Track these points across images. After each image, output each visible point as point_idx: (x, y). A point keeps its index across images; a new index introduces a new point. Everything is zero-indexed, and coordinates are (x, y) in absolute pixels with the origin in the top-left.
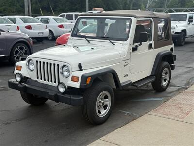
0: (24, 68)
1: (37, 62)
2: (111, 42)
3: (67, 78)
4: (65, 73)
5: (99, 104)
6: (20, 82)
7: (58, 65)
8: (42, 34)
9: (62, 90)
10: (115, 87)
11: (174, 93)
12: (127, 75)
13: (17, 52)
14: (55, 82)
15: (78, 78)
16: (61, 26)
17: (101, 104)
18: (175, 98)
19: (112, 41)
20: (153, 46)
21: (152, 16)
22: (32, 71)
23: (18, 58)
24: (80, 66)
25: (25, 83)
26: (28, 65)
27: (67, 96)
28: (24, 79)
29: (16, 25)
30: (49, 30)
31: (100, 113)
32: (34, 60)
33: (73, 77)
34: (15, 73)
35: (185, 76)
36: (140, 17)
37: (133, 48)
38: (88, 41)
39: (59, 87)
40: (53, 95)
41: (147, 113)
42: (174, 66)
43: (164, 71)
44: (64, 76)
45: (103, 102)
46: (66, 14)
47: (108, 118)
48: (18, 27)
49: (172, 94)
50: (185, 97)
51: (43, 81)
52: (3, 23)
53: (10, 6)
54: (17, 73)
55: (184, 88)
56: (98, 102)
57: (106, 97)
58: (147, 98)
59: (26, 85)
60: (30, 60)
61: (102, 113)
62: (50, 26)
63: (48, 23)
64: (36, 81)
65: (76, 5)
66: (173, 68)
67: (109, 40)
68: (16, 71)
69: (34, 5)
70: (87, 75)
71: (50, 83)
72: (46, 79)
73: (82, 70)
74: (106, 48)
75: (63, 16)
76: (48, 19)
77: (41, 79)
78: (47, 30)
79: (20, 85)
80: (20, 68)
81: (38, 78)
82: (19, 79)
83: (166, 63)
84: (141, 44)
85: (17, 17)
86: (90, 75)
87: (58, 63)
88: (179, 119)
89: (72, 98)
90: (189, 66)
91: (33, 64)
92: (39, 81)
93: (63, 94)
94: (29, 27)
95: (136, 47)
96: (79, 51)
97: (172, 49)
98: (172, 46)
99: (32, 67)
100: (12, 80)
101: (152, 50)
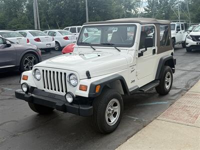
0: (31, 78)
1: (43, 71)
2: (116, 49)
3: (74, 86)
4: (73, 82)
5: (108, 112)
6: (27, 92)
7: (65, 74)
8: (49, 45)
9: (70, 100)
10: (123, 93)
11: (177, 95)
12: (134, 81)
13: (26, 62)
14: (63, 91)
15: (86, 87)
16: (66, 38)
17: (111, 112)
18: (179, 100)
19: (118, 48)
20: (156, 51)
21: (155, 22)
22: (39, 80)
23: (27, 67)
24: (88, 74)
25: (32, 93)
26: (35, 75)
27: (76, 106)
28: (31, 89)
29: (26, 38)
30: (56, 42)
31: (110, 121)
32: (41, 69)
33: (81, 86)
34: (21, 83)
35: (183, 78)
36: (144, 24)
37: (139, 54)
38: (93, 49)
39: (67, 96)
40: (61, 105)
41: (156, 118)
42: (174, 70)
43: (167, 75)
44: (71, 85)
45: (112, 109)
46: (70, 27)
47: (118, 125)
48: (28, 40)
49: (176, 96)
50: (189, 99)
51: (50, 91)
52: (15, 37)
53: (22, 24)
54: (23, 84)
55: (185, 90)
56: (107, 110)
57: (115, 105)
58: (152, 102)
59: (33, 95)
60: (36, 70)
61: (112, 122)
62: (57, 39)
63: (55, 36)
64: (43, 90)
65: (78, 21)
66: (174, 71)
67: (115, 47)
68: (22, 81)
69: (43, 23)
70: (96, 84)
71: (57, 92)
72: (53, 88)
73: (90, 78)
74: (112, 55)
75: (68, 29)
76: (55, 33)
77: (48, 88)
78: (54, 42)
79: (26, 96)
80: (26, 78)
81: (45, 87)
82: (25, 89)
83: (168, 67)
84: (146, 50)
85: (27, 31)
86: (99, 83)
87: (65, 71)
88: (189, 124)
89: (81, 108)
90: (184, 69)
91: (39, 73)
92: (46, 90)
93: (71, 104)
94: (38, 40)
95: (142, 52)
96: (85, 59)
97: (172, 54)
98: (173, 51)
99: (38, 76)
100: (19, 91)
101: (156, 55)
